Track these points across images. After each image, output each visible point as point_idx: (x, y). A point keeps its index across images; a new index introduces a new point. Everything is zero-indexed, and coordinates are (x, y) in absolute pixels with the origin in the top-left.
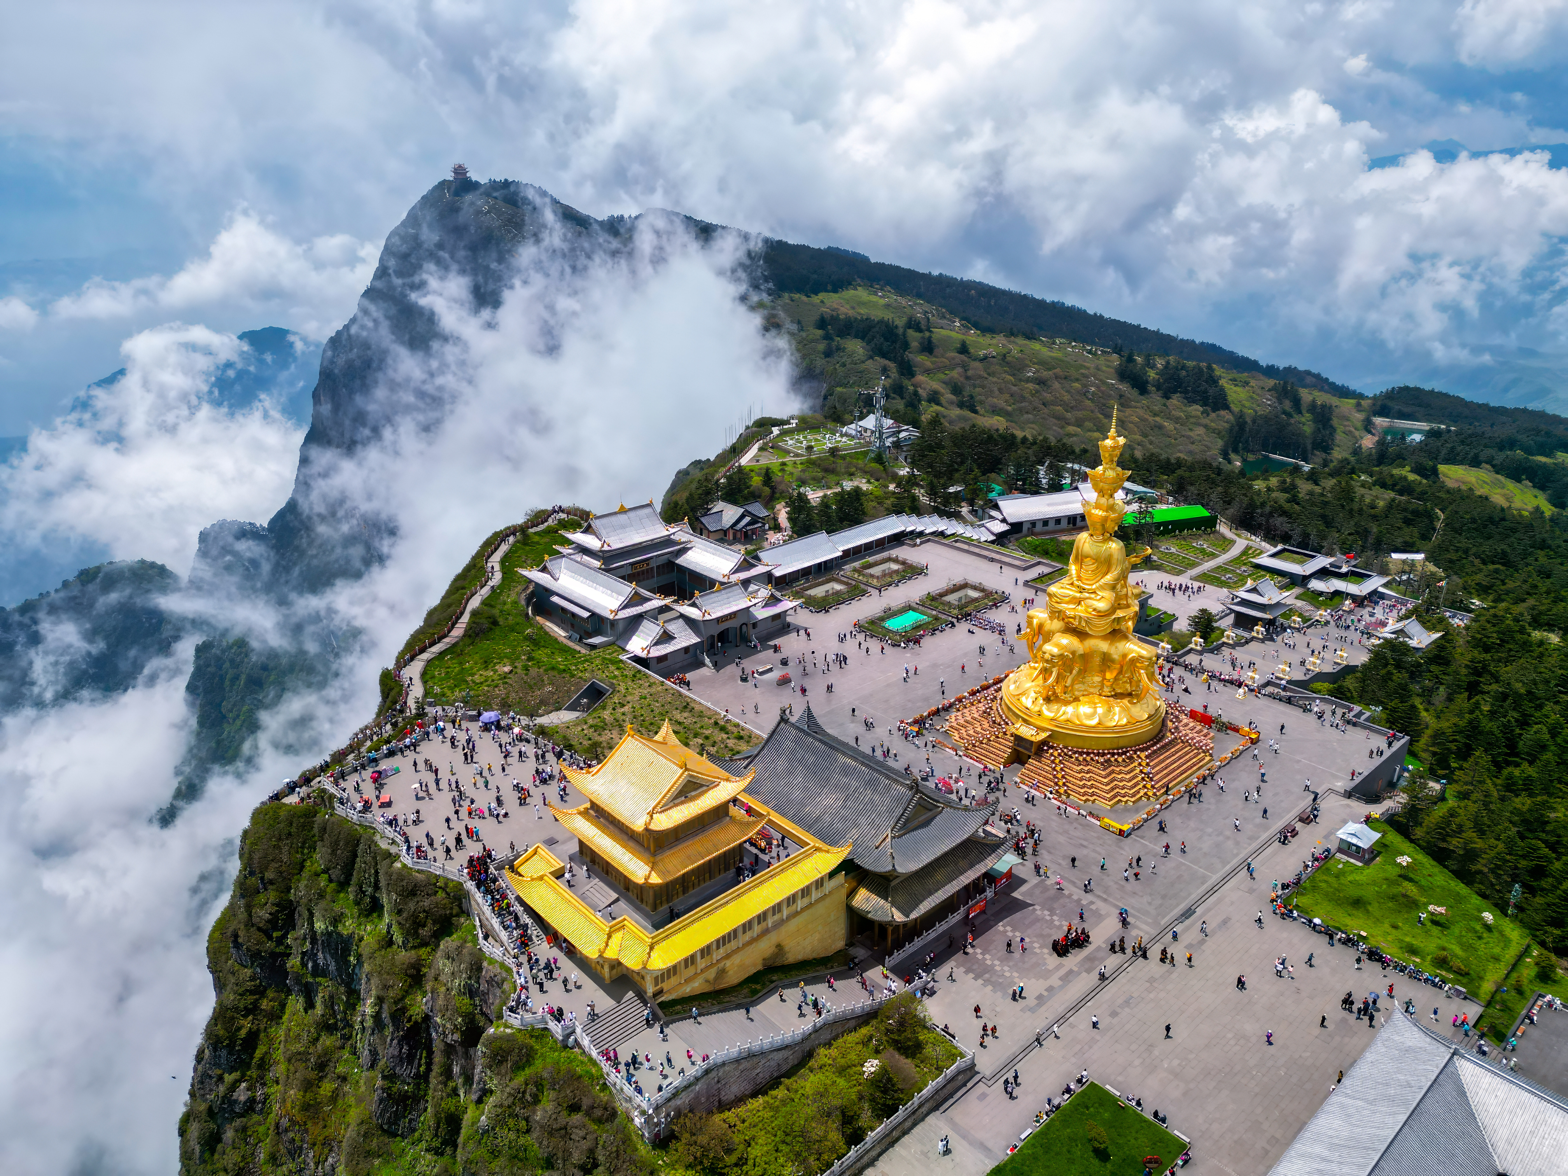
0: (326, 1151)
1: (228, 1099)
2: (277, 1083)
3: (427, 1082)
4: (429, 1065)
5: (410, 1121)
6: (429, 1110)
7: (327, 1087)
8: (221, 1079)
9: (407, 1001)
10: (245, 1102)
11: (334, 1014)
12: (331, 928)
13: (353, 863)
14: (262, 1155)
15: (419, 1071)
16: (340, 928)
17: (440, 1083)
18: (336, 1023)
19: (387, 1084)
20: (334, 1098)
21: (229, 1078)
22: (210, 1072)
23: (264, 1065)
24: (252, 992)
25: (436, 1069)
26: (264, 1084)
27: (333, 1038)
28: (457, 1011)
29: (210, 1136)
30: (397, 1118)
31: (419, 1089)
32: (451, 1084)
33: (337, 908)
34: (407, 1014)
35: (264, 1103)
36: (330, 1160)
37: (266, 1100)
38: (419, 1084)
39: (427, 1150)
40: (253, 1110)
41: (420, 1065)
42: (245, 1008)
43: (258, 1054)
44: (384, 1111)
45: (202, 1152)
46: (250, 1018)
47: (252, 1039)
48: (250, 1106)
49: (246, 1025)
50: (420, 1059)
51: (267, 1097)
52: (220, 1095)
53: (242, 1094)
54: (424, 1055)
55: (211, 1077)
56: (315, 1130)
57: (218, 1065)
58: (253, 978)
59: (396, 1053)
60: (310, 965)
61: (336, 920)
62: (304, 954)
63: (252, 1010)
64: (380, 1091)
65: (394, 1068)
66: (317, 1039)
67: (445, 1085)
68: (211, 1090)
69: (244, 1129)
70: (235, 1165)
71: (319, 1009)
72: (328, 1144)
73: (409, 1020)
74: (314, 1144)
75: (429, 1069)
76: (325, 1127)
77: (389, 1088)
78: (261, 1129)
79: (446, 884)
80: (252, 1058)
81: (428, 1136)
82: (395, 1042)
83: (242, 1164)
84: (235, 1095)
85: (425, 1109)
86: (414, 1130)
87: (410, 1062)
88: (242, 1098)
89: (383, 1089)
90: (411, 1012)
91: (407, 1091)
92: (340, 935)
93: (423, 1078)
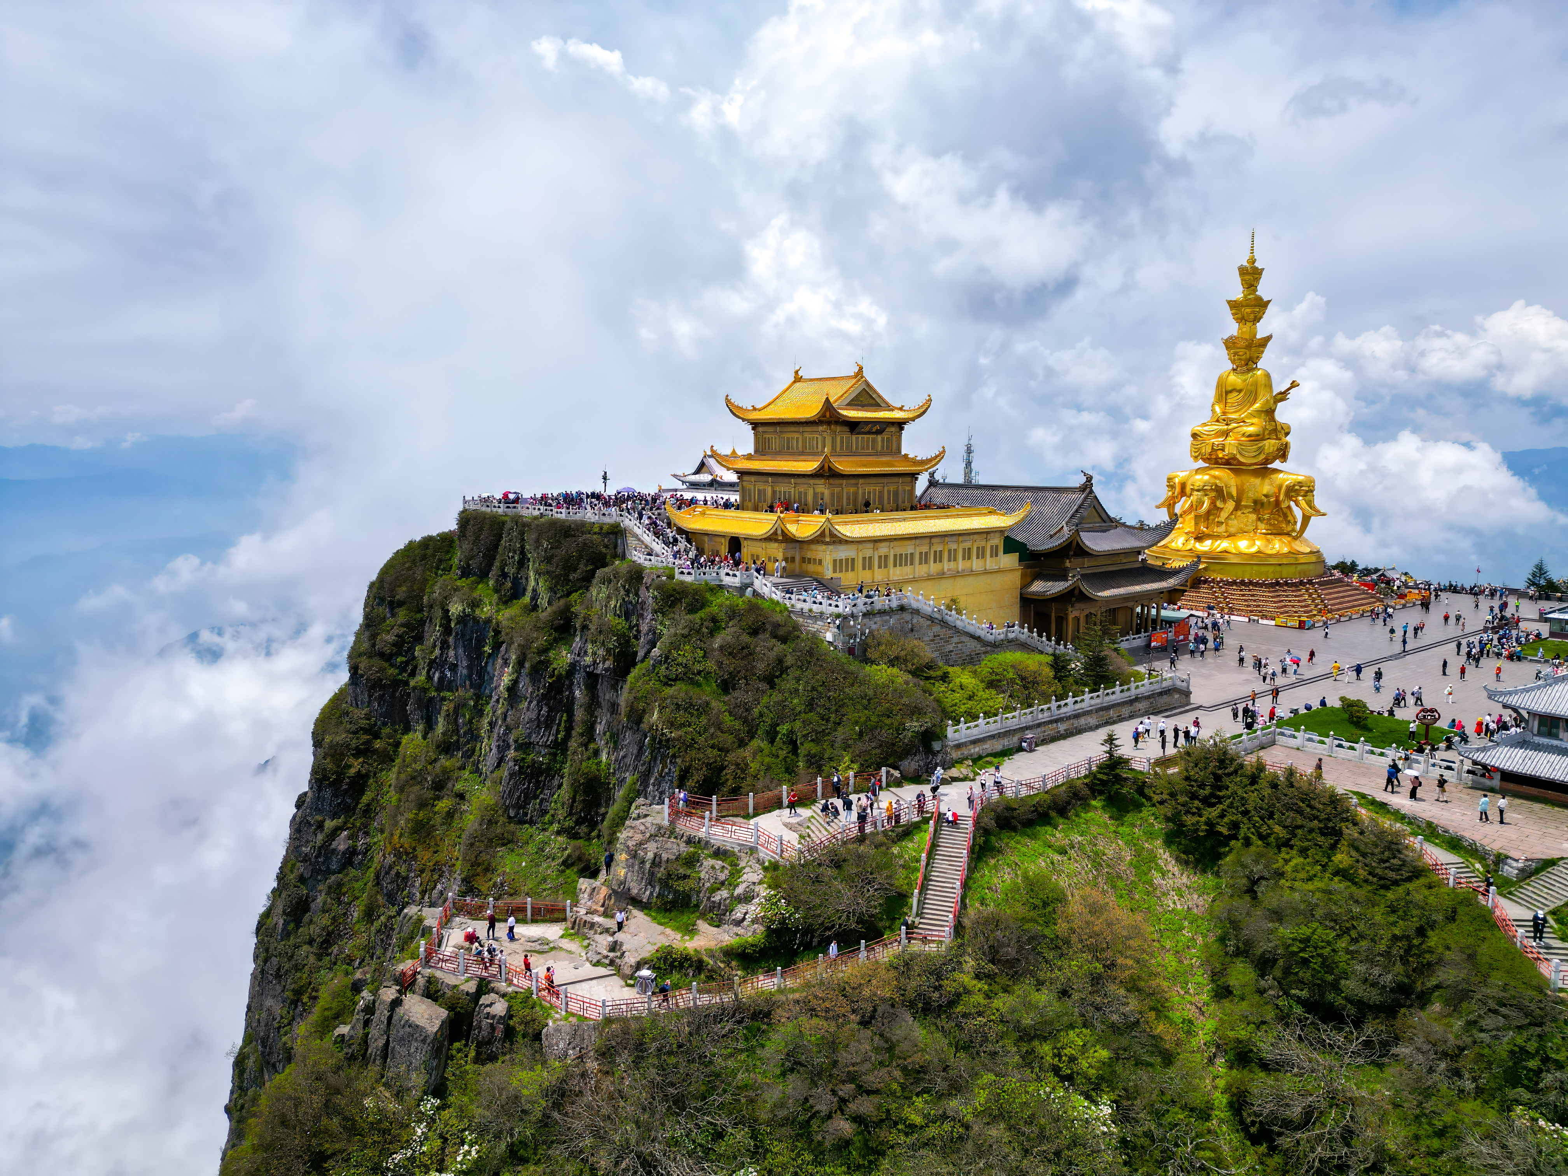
0: (436, 877)
1: (325, 850)
2: (382, 831)
3: (565, 750)
4: (569, 729)
5: (542, 801)
6: (564, 786)
7: (443, 805)
8: (320, 826)
9: (552, 654)
10: (344, 853)
11: (456, 731)
12: (468, 610)
13: (497, 546)
14: (356, 914)
15: (557, 738)
16: (478, 612)
17: (581, 745)
18: (458, 740)
19: (520, 755)
20: (450, 815)
21: (329, 824)
22: (309, 819)
23: (368, 812)
24: (366, 731)
25: (578, 729)
26: (367, 834)
27: (453, 760)
28: (612, 631)
29: (297, 903)
30: (529, 796)
31: (555, 761)
32: (592, 746)
33: (475, 594)
34: (550, 669)
35: (365, 854)
36: (439, 886)
37: (367, 851)
38: (555, 755)
39: (558, 833)
40: (351, 864)
41: (558, 732)
42: (357, 748)
43: (365, 799)
44: (516, 787)
45: (286, 924)
46: (361, 760)
47: (359, 783)
48: (350, 858)
49: (356, 766)
50: (559, 724)
51: (368, 848)
52: (318, 844)
53: (341, 843)
54: (564, 718)
55: (308, 822)
56: (424, 856)
57: (319, 810)
58: (368, 717)
59: (534, 716)
60: (437, 675)
61: (475, 604)
62: (432, 664)
63: (363, 752)
64: (511, 764)
65: (529, 736)
66: (435, 760)
67: (586, 745)
68: (307, 842)
69: (340, 885)
70: (323, 929)
71: (441, 726)
72: (438, 869)
73: (551, 676)
74: (422, 871)
75: (568, 736)
76: (435, 852)
77: (523, 759)
78: (358, 885)
79: (601, 528)
80: (358, 803)
81: (561, 814)
82: (535, 703)
83: (330, 928)
84: (334, 844)
85: (560, 786)
86: (544, 812)
87: (548, 727)
88: (342, 848)
89: (515, 761)
90: (555, 666)
91: (542, 763)
92: (476, 620)
93: (560, 747)
